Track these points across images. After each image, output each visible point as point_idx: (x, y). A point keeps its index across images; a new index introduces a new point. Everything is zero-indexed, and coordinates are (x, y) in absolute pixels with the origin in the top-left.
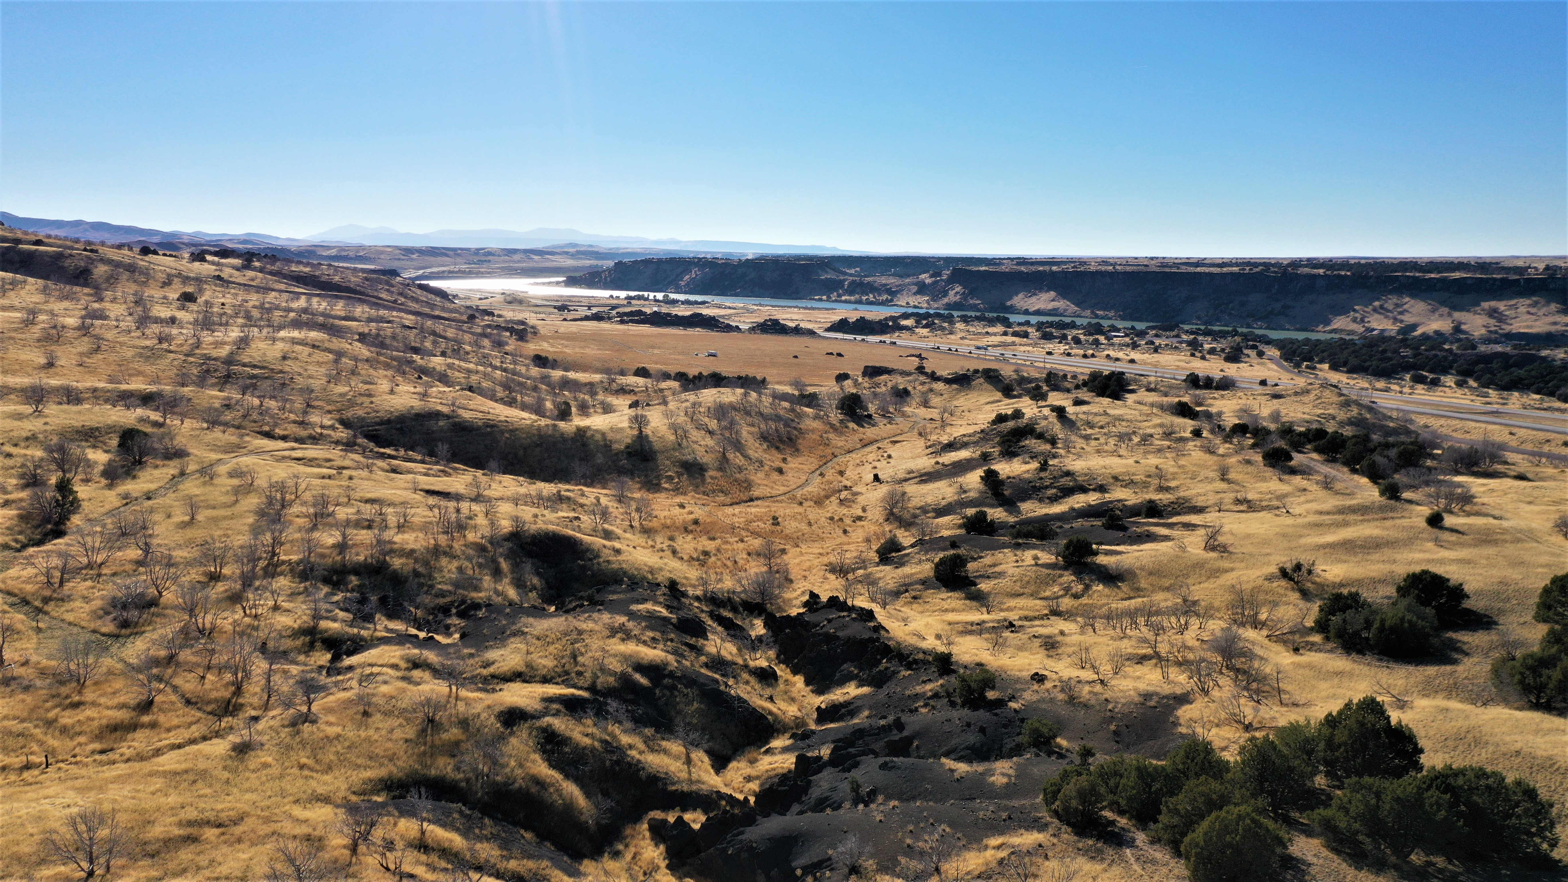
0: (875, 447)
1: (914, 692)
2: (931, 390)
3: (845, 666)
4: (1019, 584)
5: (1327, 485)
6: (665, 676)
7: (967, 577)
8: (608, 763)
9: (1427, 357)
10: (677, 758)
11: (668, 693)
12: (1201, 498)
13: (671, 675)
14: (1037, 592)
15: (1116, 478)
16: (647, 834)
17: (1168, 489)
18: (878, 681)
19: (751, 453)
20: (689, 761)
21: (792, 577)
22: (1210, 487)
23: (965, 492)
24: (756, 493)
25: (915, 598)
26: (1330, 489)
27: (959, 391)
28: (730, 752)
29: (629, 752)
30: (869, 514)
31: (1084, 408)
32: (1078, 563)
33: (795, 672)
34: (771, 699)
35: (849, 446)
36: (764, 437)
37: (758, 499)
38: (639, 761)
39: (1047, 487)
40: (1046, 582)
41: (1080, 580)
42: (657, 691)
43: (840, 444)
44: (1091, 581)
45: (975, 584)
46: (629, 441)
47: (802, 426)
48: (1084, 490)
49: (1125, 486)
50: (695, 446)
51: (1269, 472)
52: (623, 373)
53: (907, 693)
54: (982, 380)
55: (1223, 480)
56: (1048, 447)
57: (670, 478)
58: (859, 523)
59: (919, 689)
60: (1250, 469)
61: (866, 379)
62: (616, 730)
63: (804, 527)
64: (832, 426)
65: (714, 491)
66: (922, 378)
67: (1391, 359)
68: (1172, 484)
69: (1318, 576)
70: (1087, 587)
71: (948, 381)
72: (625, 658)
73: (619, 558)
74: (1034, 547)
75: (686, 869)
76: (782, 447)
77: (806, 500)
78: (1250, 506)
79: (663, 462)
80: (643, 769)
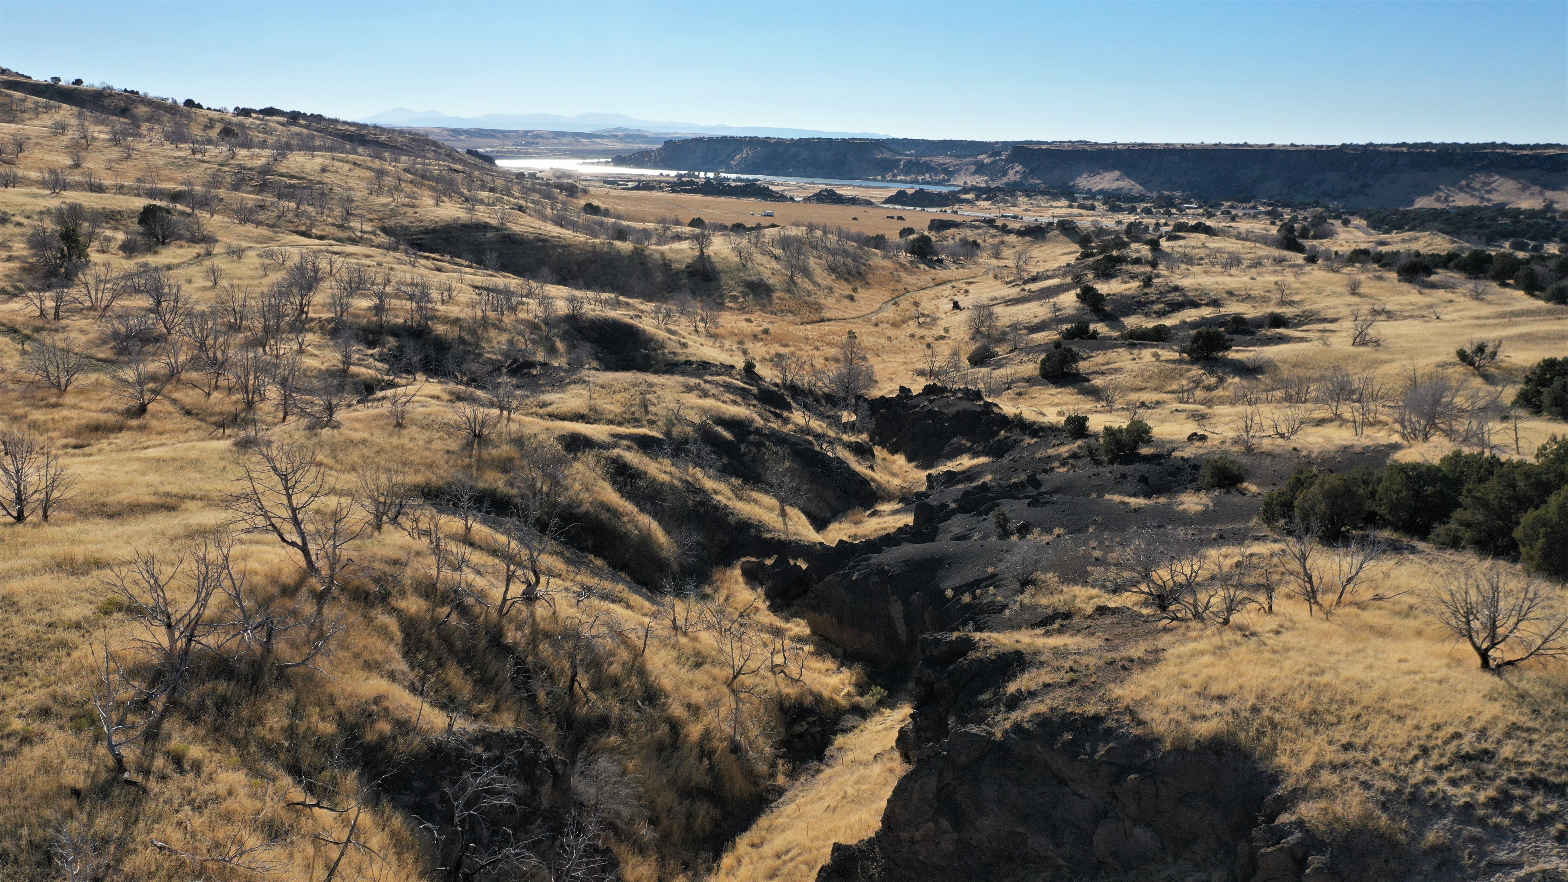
0: (949, 286)
1: (1045, 455)
2: (1003, 243)
3: (955, 439)
4: (1140, 378)
5: (1477, 296)
6: (750, 433)
7: (1078, 374)
8: (690, 503)
9: (1528, 225)
10: (770, 509)
11: (754, 450)
12: (1329, 311)
13: (758, 431)
14: (1162, 387)
15: (1230, 293)
16: (741, 579)
17: (1291, 303)
18: (998, 451)
19: (819, 280)
20: (783, 514)
21: (877, 378)
22: (1338, 301)
23: (1059, 310)
24: (827, 315)
25: (1019, 394)
26: (1482, 300)
27: (1032, 243)
28: (829, 515)
29: (714, 496)
30: (953, 334)
31: (1181, 242)
32: (1207, 358)
33: (893, 452)
34: (872, 468)
35: (921, 283)
36: (832, 269)
37: (829, 320)
38: (726, 506)
39: (1153, 302)
40: (1171, 376)
41: (1211, 373)
42: (742, 447)
43: (911, 282)
44: (1225, 373)
45: (1088, 380)
46: (690, 261)
47: (871, 263)
48: (1195, 305)
49: (1243, 301)
50: (761, 268)
51: (1406, 287)
52: (677, 223)
53: (1038, 455)
54: (1057, 232)
55: (1353, 293)
56: (1149, 269)
57: (734, 298)
58: (941, 341)
59: (1051, 452)
60: (1383, 284)
61: (933, 233)
62: (699, 473)
63: (883, 341)
64: (902, 266)
65: (782, 311)
66: (993, 231)
67: (1488, 227)
68: (1296, 298)
69: (1501, 361)
70: (1221, 380)
71: (1020, 233)
72: (704, 411)
73: (686, 351)
74: (1152, 346)
75: (793, 609)
76: (851, 279)
77: (882, 322)
78: (1390, 315)
79: (726, 281)
80: (732, 514)
